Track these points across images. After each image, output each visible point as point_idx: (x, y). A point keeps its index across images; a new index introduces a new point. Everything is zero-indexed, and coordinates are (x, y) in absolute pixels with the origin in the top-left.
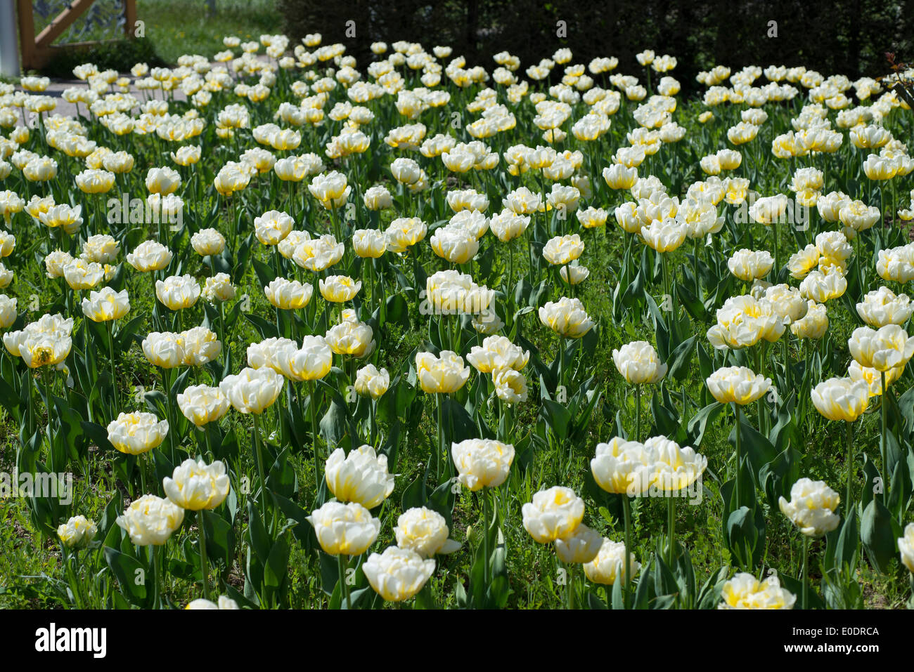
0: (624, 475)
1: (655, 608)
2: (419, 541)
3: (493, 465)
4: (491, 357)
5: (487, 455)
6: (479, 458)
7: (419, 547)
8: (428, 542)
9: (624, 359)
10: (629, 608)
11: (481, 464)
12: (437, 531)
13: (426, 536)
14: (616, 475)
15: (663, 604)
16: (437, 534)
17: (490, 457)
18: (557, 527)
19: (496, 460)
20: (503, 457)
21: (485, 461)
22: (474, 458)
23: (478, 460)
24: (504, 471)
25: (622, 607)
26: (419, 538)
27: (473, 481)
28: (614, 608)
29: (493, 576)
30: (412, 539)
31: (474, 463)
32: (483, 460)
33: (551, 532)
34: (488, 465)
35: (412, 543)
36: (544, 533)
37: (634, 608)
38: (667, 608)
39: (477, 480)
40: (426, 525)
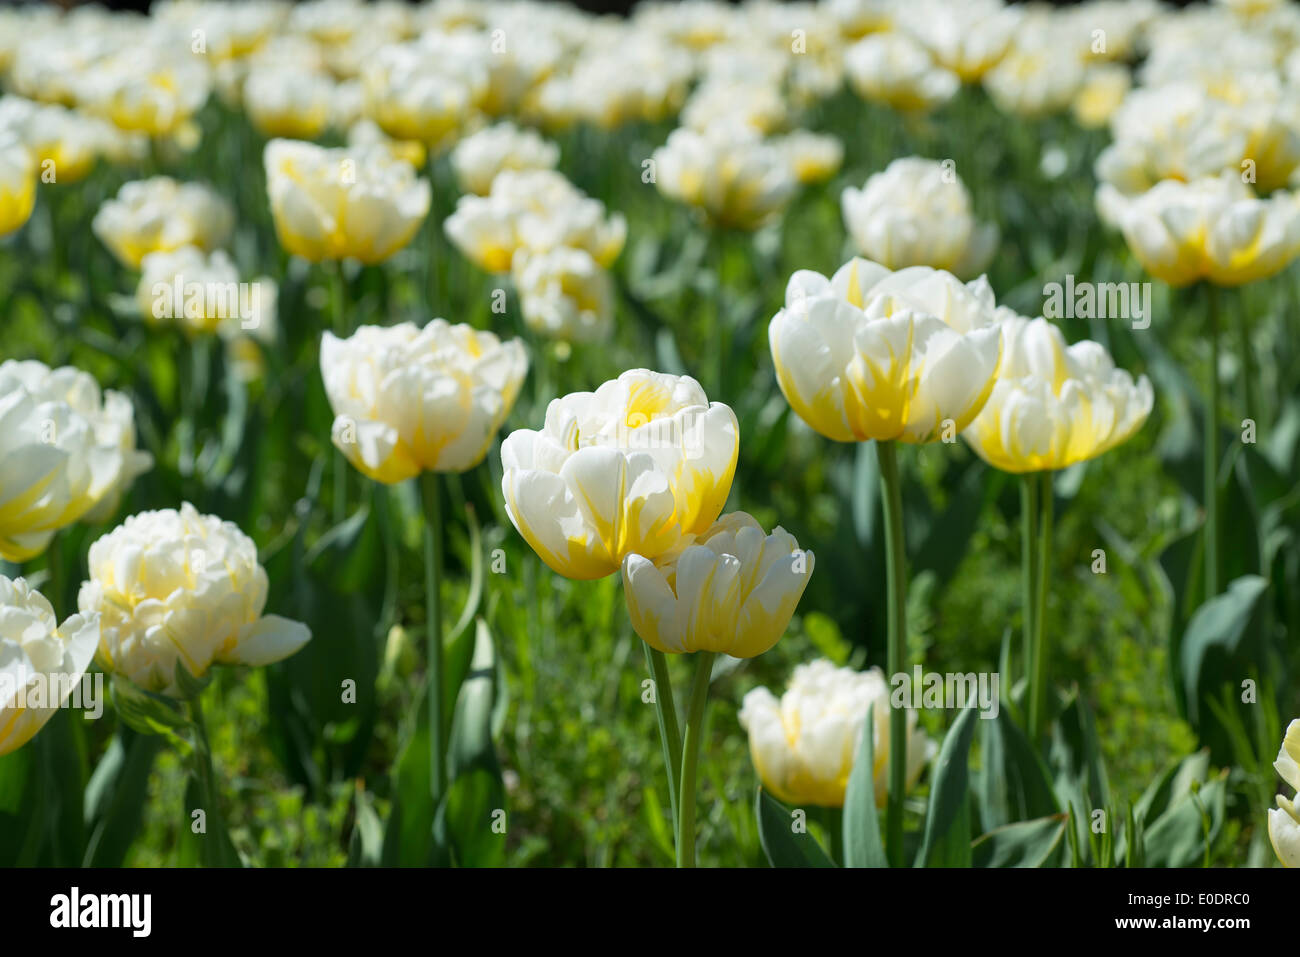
0: (885, 367)
1: (995, 864)
2: (152, 610)
3: (445, 388)
4: (512, 220)
5: (427, 358)
6: (399, 364)
7: (149, 633)
8: (183, 613)
9: (875, 210)
10: (901, 865)
11: (407, 384)
12: (216, 576)
13: (175, 594)
14: (856, 369)
15: (1019, 852)
16: (215, 588)
17: (436, 364)
18: (627, 503)
19: (458, 375)
20: (484, 365)
21: (418, 376)
22: (386, 368)
23: (395, 374)
24: (481, 410)
25: (878, 860)
26: (152, 601)
27: (380, 443)
28: (849, 864)
29: (451, 772)
30: (128, 609)
31: (384, 385)
32: (413, 369)
33: (605, 526)
34: (429, 386)
35: (126, 618)
36: (578, 529)
37: (919, 864)
38: (1034, 862)
39: (392, 438)
40: (179, 557)
